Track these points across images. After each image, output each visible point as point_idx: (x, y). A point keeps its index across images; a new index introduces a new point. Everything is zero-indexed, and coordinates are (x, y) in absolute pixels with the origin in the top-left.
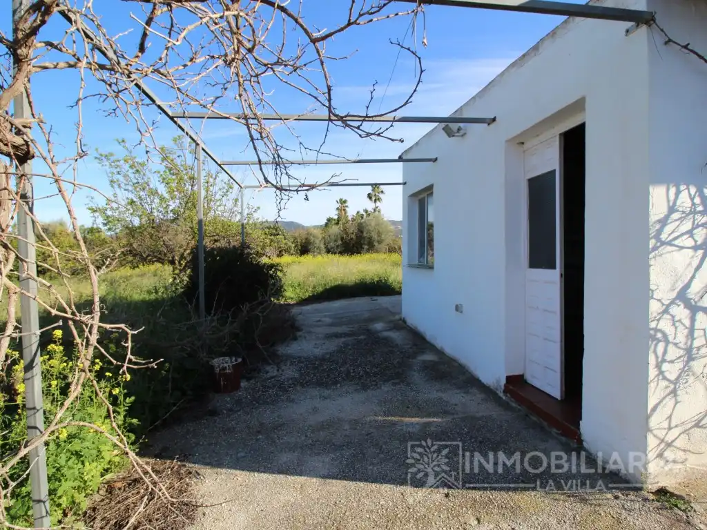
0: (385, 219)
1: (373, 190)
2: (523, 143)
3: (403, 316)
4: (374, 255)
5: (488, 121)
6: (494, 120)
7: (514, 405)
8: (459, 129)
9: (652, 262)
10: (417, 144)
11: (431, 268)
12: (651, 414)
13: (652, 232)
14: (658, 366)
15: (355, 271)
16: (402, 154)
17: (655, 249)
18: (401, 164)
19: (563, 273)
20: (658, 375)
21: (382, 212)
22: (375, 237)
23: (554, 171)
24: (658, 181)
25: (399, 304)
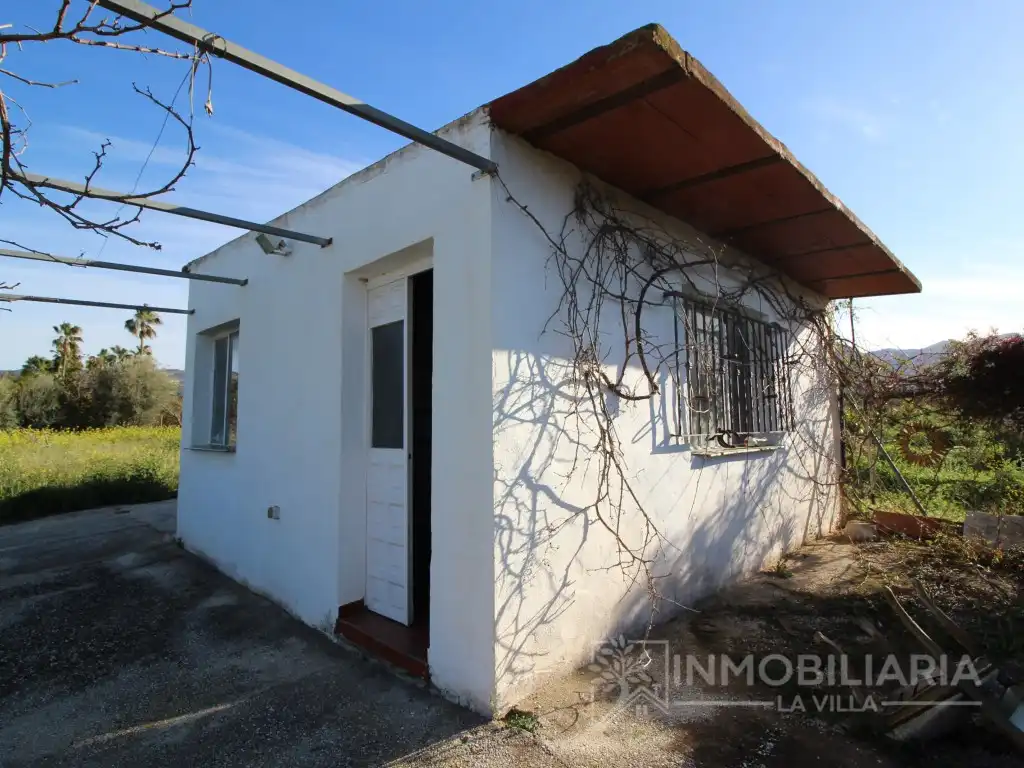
0: (160, 368)
1: (138, 316)
2: (367, 280)
3: (177, 536)
4: (132, 431)
5: (324, 243)
6: (330, 242)
7: (349, 648)
8: (281, 245)
9: (496, 437)
10: (215, 253)
11: (231, 450)
12: (498, 619)
13: (496, 403)
14: (504, 560)
15: (82, 460)
16: (190, 264)
17: (498, 422)
18: (186, 281)
19: (412, 453)
20: (504, 570)
21: (154, 355)
22: (136, 396)
23: (402, 322)
24: (501, 347)
25: (172, 516)
